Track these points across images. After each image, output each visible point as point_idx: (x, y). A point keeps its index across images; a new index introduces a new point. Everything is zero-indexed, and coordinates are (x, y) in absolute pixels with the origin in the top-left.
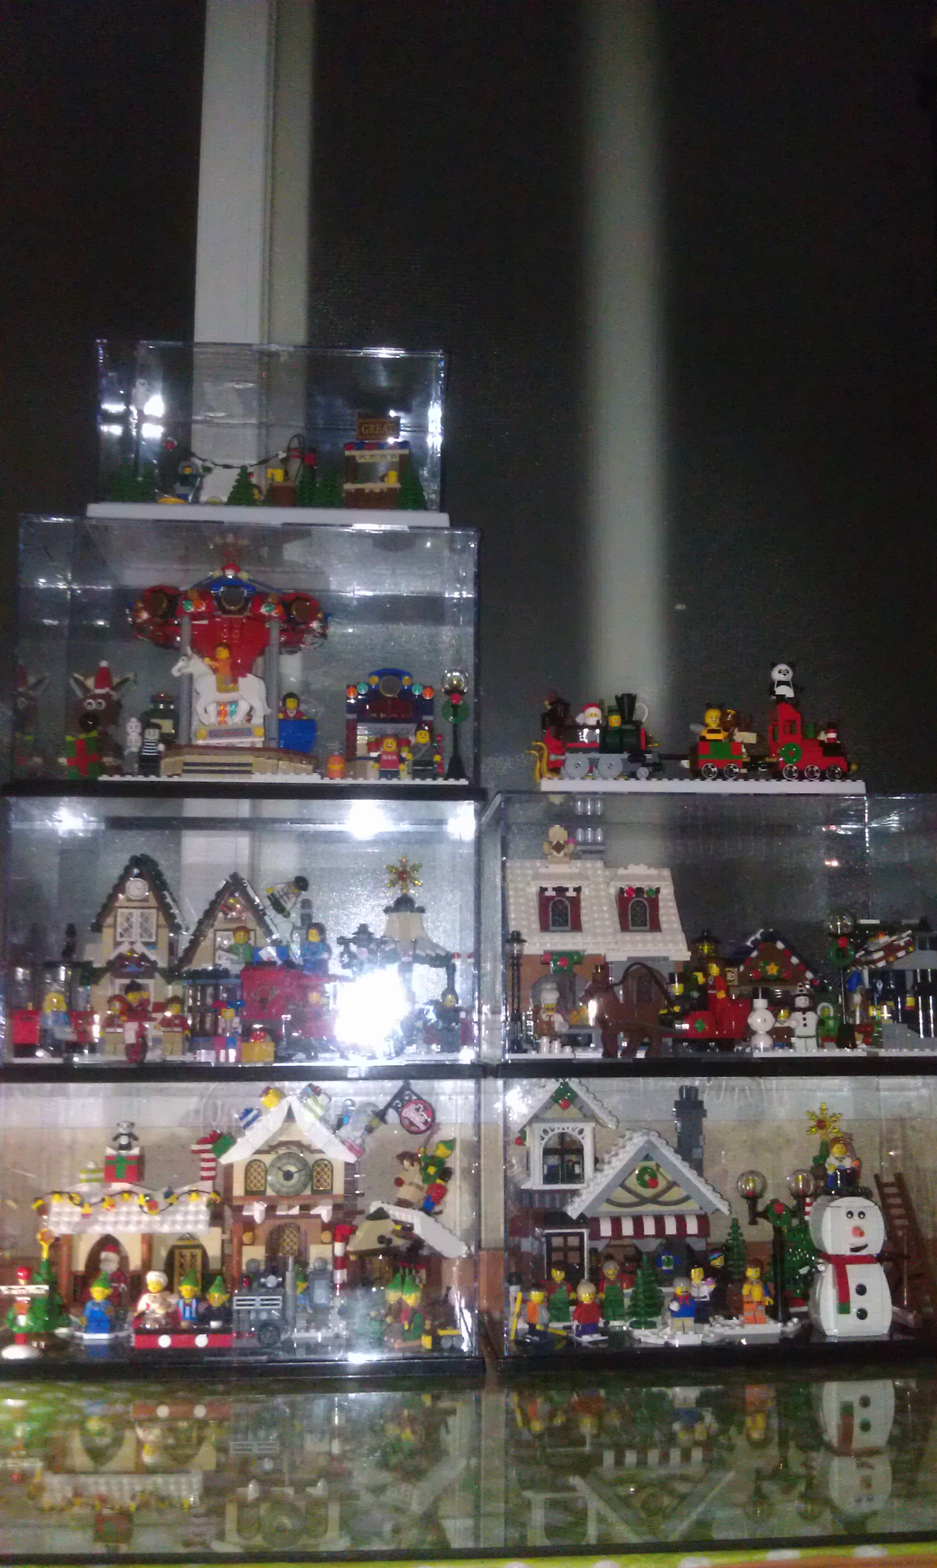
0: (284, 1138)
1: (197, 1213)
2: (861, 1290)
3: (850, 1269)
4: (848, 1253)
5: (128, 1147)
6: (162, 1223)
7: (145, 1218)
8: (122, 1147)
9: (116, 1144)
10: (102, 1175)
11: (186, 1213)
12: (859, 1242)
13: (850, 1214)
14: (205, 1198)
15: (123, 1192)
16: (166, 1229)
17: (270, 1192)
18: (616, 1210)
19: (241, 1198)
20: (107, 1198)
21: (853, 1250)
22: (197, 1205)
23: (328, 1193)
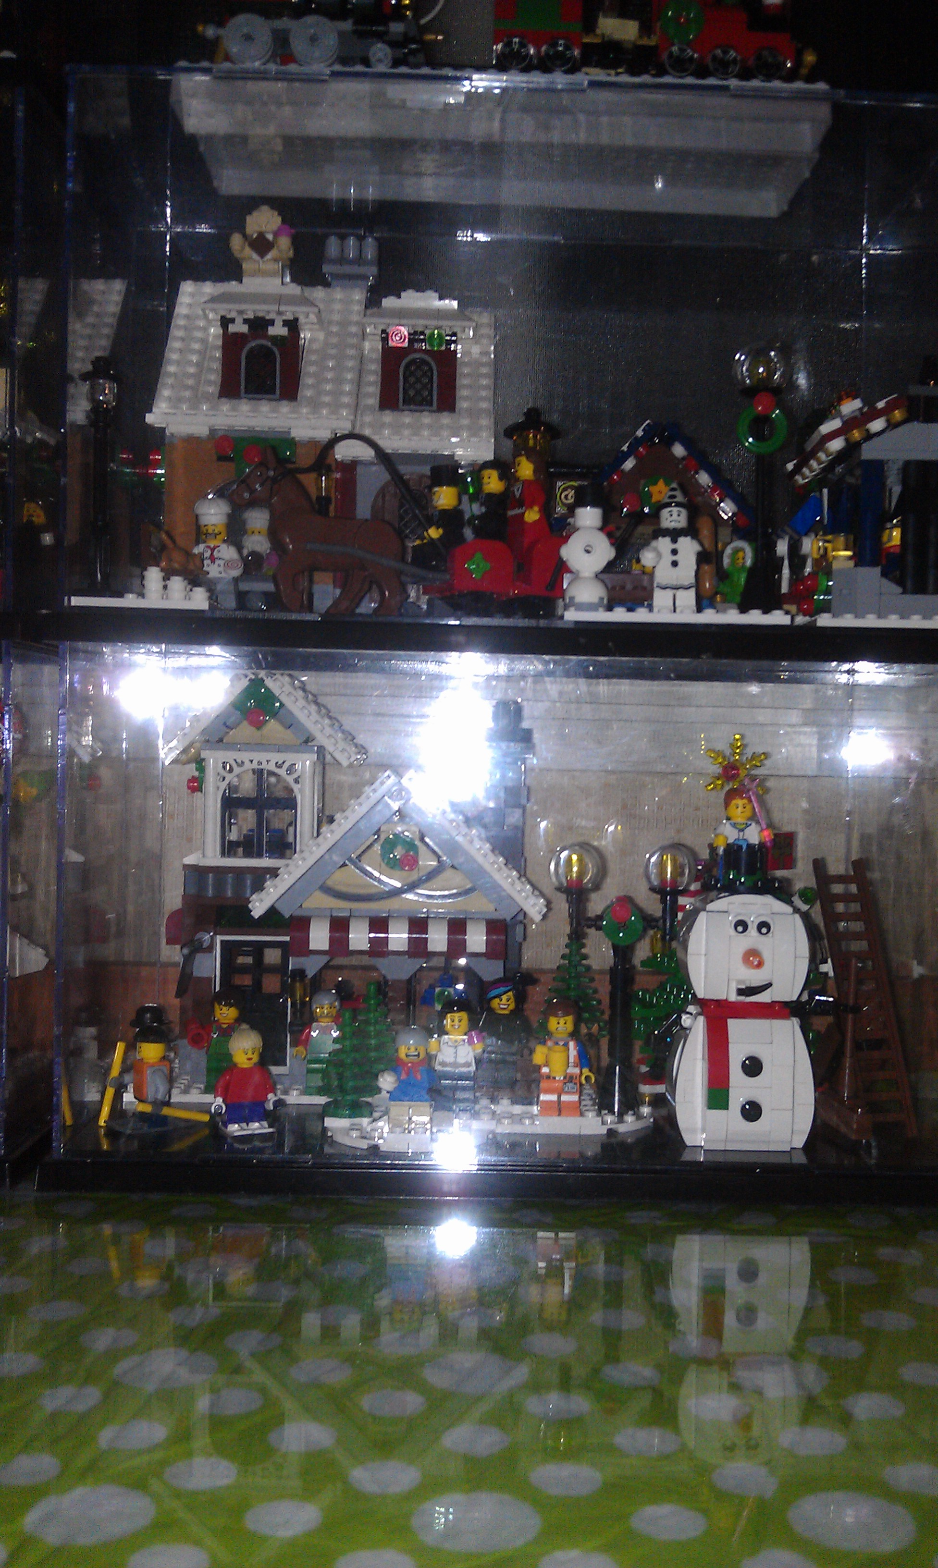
2: (753, 1067)
3: (734, 1026)
4: (733, 997)
12: (755, 978)
13: (742, 925)
18: (342, 907)
21: (740, 992)
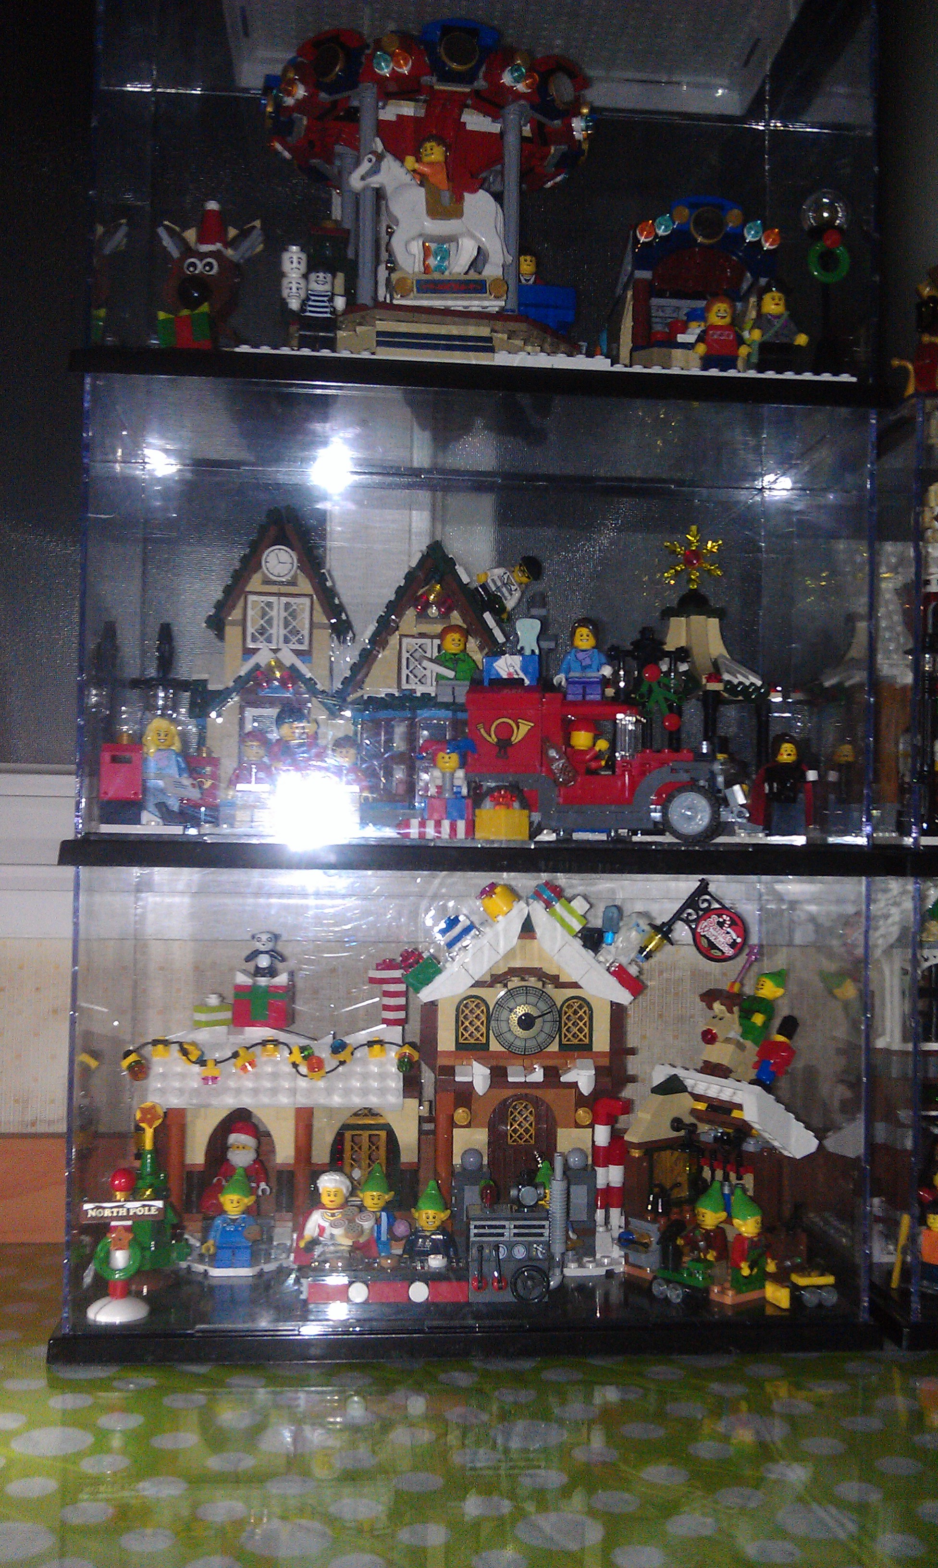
0: (517, 964)
1: (383, 1076)
5: (271, 972)
6: (329, 1091)
7: (302, 1083)
8: (259, 972)
9: (251, 966)
10: (228, 1015)
11: (365, 1077)
14: (393, 1054)
15: (264, 1043)
16: (337, 1100)
17: (495, 1046)
19: (448, 1054)
20: (241, 1052)
22: (381, 1065)
23: (585, 1049)
